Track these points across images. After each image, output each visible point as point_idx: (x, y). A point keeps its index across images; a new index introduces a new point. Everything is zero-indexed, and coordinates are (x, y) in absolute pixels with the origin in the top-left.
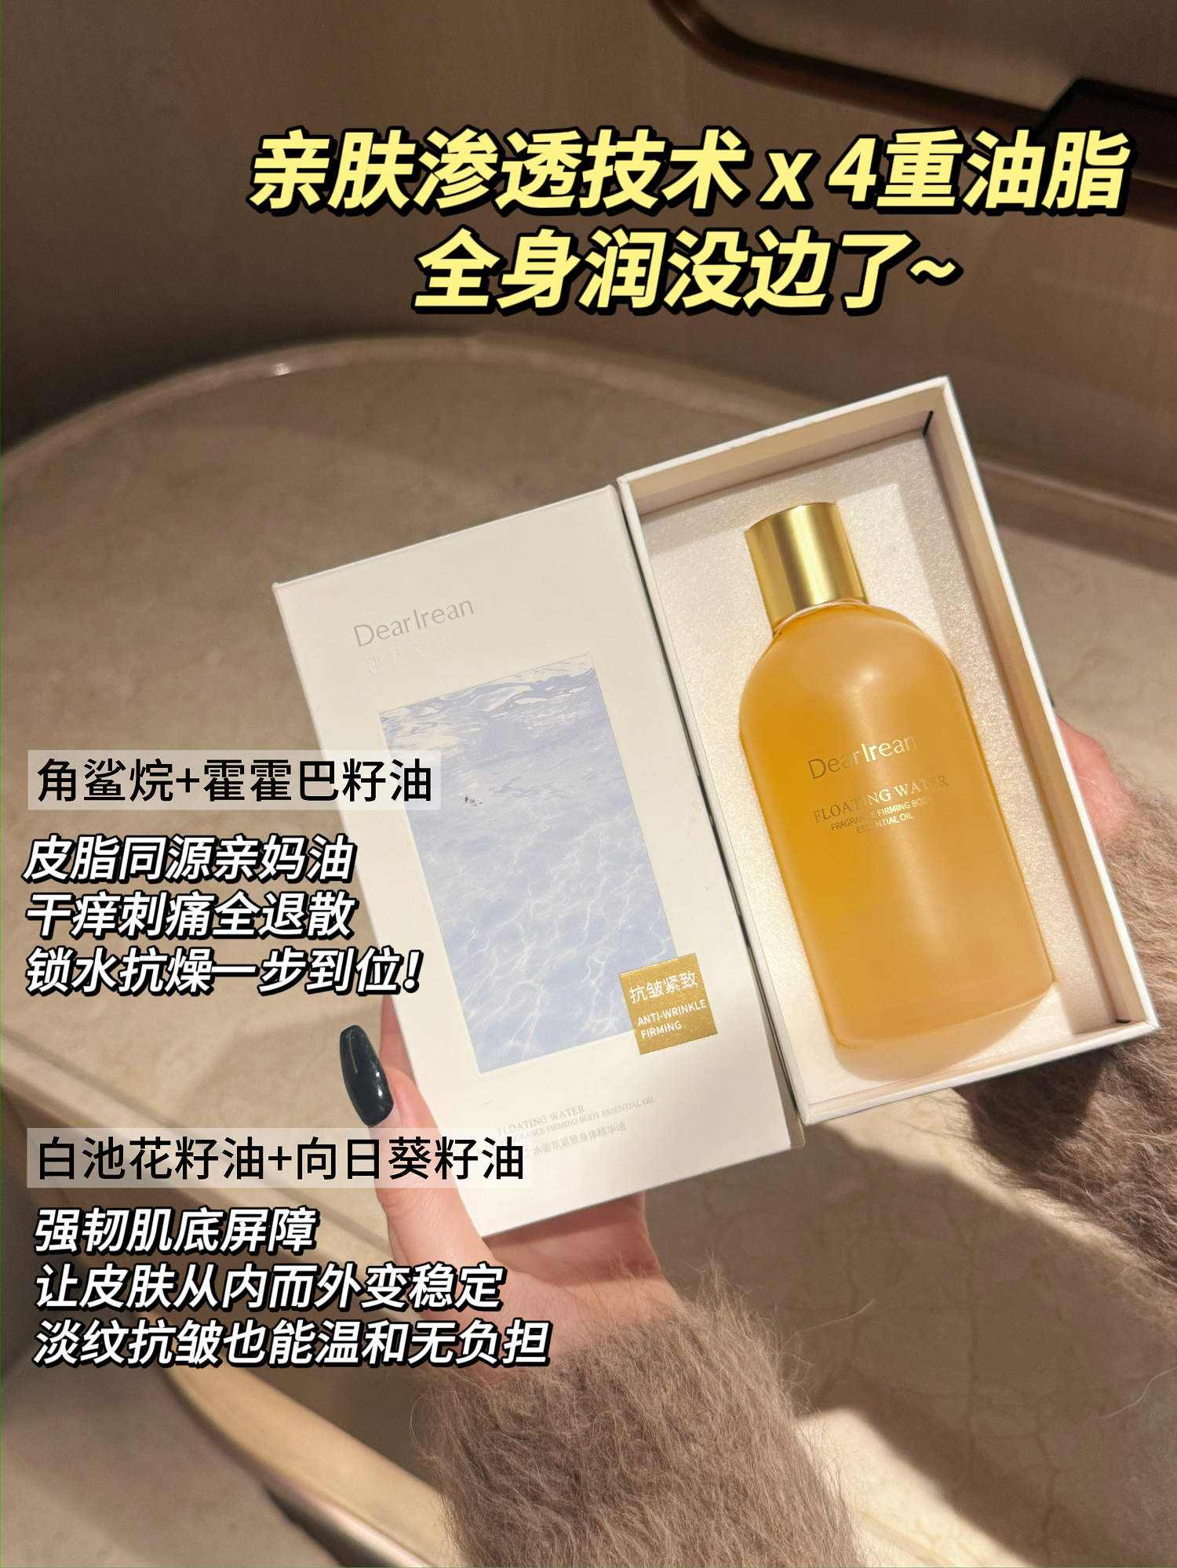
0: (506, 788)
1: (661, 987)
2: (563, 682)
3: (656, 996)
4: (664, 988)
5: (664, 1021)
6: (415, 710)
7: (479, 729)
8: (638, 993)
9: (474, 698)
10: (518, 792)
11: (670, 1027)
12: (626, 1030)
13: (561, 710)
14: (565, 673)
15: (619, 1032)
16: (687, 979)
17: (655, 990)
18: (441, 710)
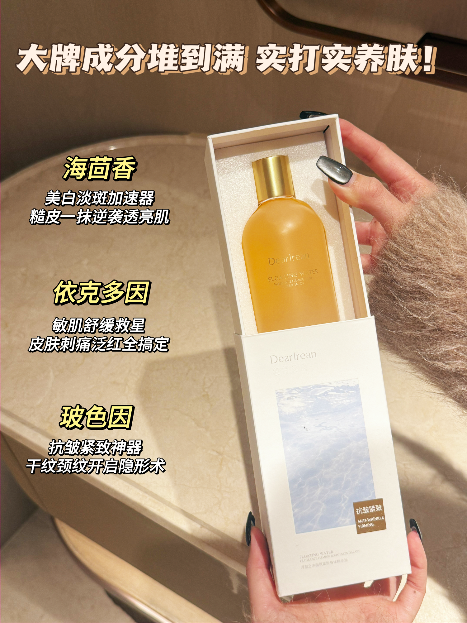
0: (320, 426)
1: (368, 509)
2: (347, 388)
3: (366, 512)
4: (369, 509)
5: (368, 523)
6: (290, 391)
7: (313, 402)
8: (359, 510)
9: (312, 389)
10: (324, 428)
11: (370, 525)
12: (353, 524)
13: (344, 399)
14: (348, 385)
15: (350, 525)
16: (378, 508)
17: (366, 510)
18: (299, 392)
